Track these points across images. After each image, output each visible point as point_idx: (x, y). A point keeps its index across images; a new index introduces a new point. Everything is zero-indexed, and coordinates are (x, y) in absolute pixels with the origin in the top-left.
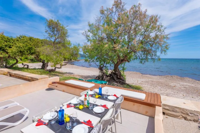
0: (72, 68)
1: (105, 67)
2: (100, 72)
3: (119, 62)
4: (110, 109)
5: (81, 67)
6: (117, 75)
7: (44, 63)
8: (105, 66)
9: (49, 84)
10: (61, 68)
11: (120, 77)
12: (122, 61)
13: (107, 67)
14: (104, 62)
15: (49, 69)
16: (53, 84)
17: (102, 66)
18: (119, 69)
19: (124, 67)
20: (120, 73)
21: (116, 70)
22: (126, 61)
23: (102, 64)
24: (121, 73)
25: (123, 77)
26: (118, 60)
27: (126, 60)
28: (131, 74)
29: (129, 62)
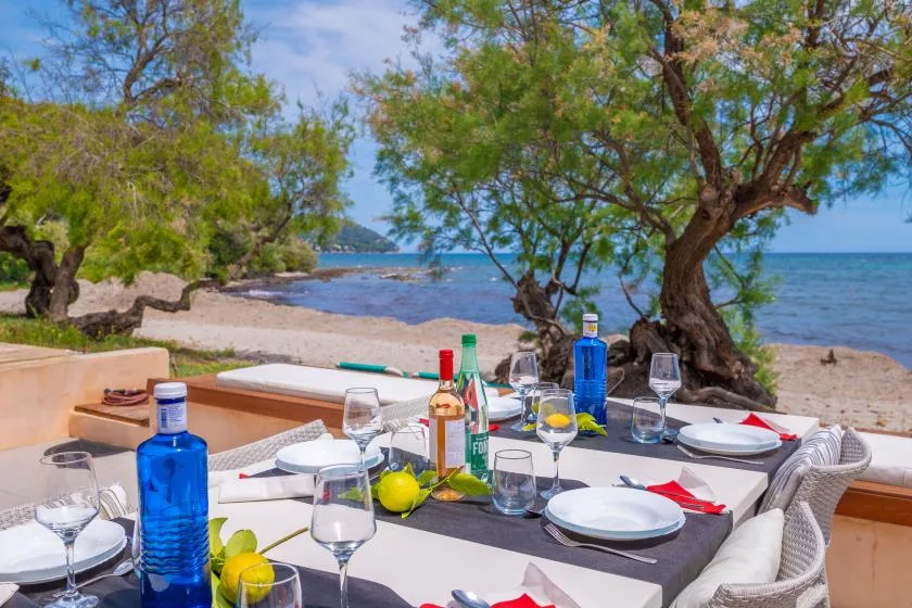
0: (281, 325)
1: (571, 291)
2: (526, 337)
3: (715, 213)
4: (744, 518)
5: (354, 322)
6: (693, 347)
7: (47, 269)
8: (569, 284)
9: (78, 409)
10: (183, 305)
11: (720, 361)
12: (747, 197)
13: (585, 293)
14: (565, 247)
15: (89, 317)
16: (108, 410)
17: (543, 278)
18: (705, 293)
19: (750, 278)
20: (721, 322)
21: (679, 302)
22: (778, 198)
23: (545, 262)
24: (727, 329)
25: (746, 363)
26: (709, 194)
27: (783, 189)
28: (799, 364)
29: (809, 207)
